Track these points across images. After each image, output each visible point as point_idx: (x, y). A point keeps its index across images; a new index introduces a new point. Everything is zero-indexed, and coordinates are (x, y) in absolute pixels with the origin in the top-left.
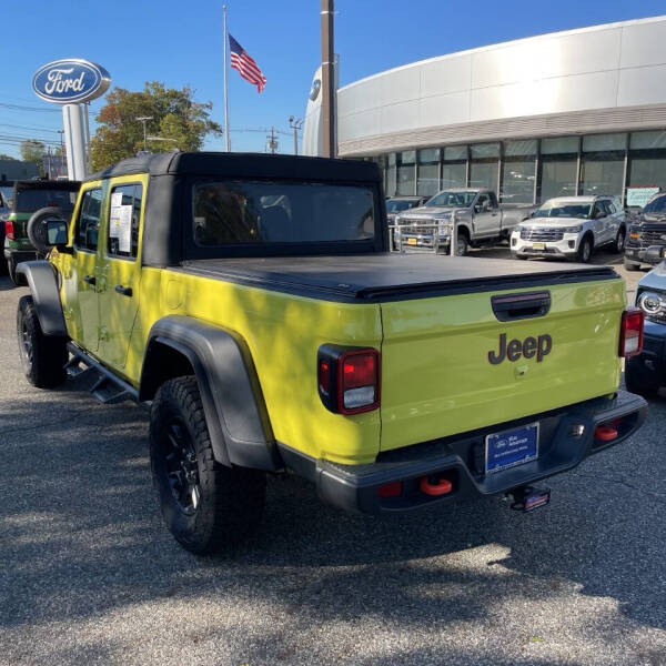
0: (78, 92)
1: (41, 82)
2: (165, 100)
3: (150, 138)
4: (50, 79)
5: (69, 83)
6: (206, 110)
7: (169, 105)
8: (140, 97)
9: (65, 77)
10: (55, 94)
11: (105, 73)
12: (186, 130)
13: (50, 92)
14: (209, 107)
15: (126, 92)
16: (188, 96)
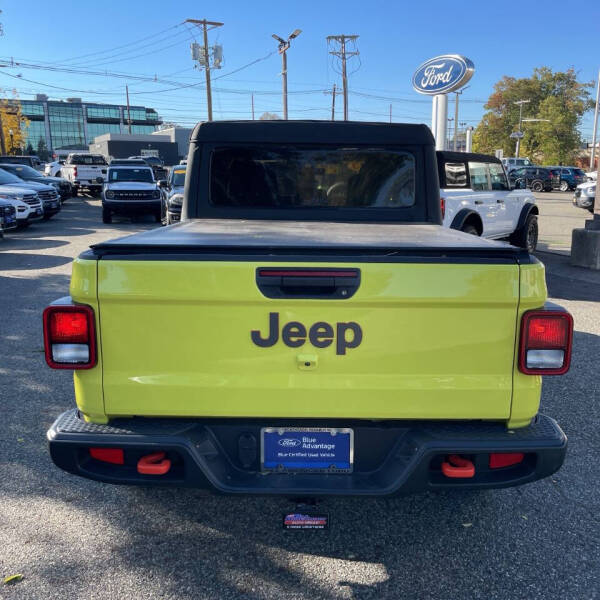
0: (446, 83)
1: (419, 78)
2: (552, 83)
3: (528, 120)
4: (426, 74)
5: (440, 77)
6: (588, 90)
7: (554, 87)
8: (526, 82)
9: (438, 71)
10: (428, 87)
11: (470, 63)
12: (564, 109)
13: (424, 86)
14: (592, 86)
15: (514, 79)
16: (574, 77)
